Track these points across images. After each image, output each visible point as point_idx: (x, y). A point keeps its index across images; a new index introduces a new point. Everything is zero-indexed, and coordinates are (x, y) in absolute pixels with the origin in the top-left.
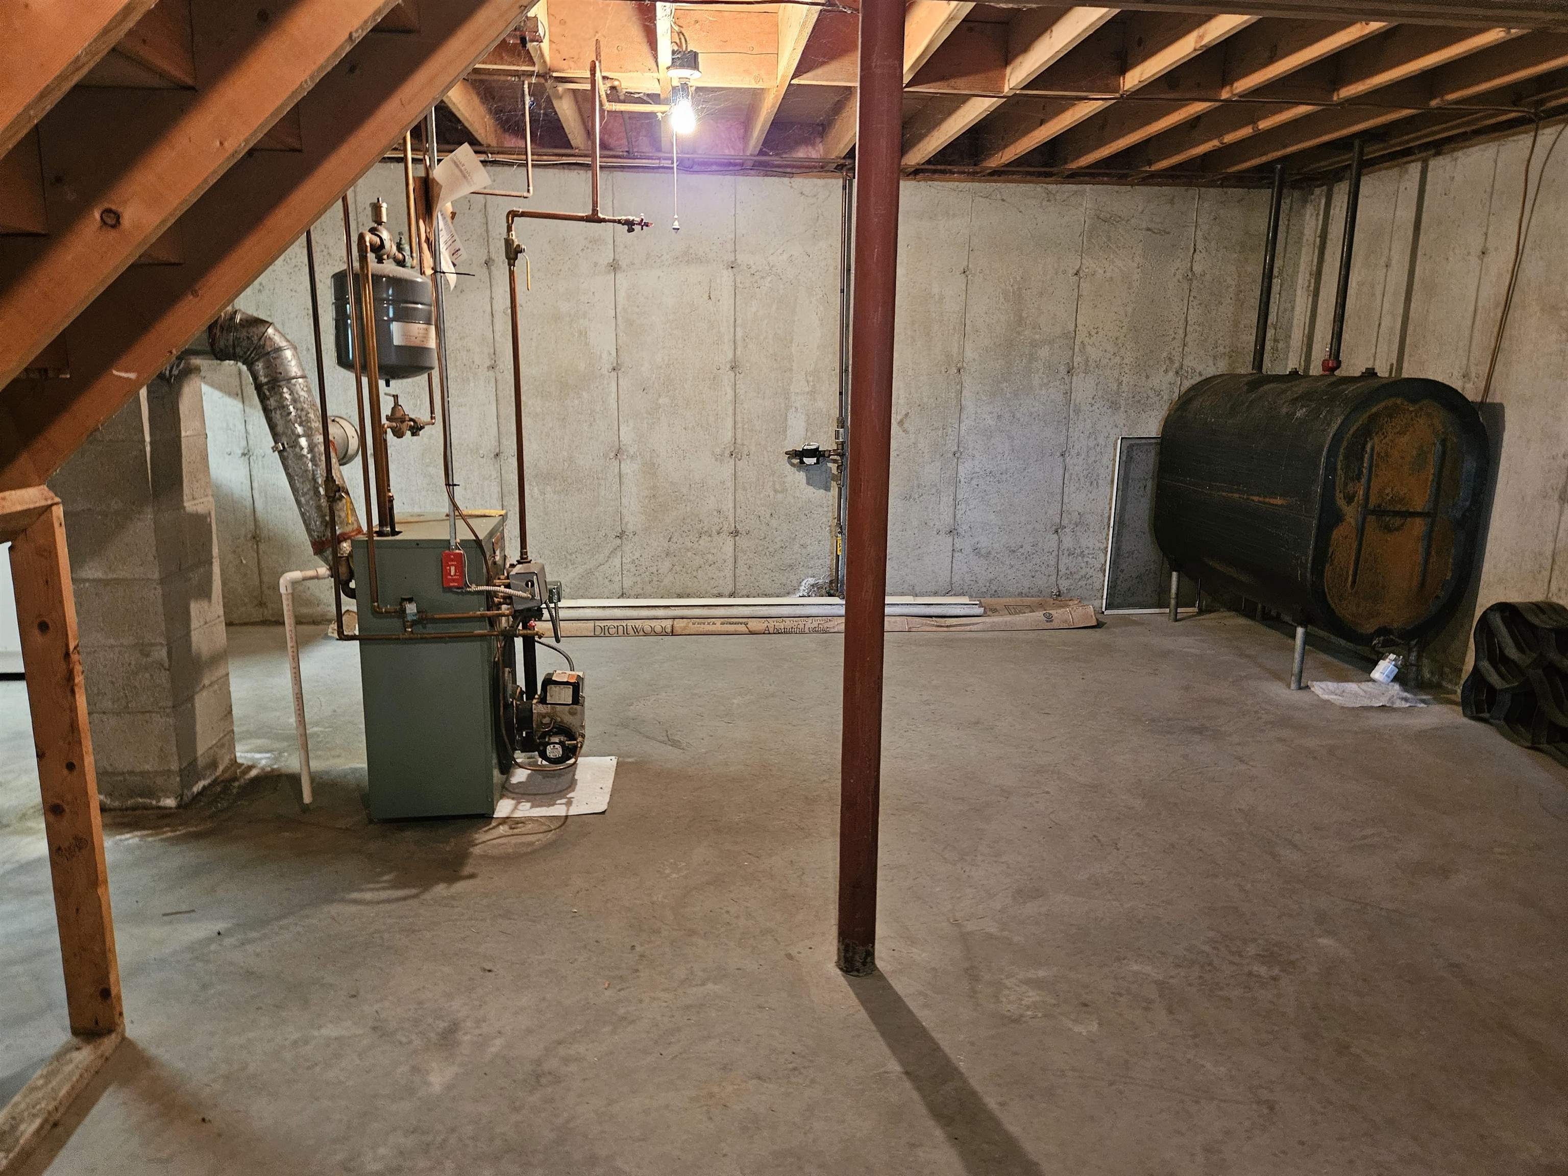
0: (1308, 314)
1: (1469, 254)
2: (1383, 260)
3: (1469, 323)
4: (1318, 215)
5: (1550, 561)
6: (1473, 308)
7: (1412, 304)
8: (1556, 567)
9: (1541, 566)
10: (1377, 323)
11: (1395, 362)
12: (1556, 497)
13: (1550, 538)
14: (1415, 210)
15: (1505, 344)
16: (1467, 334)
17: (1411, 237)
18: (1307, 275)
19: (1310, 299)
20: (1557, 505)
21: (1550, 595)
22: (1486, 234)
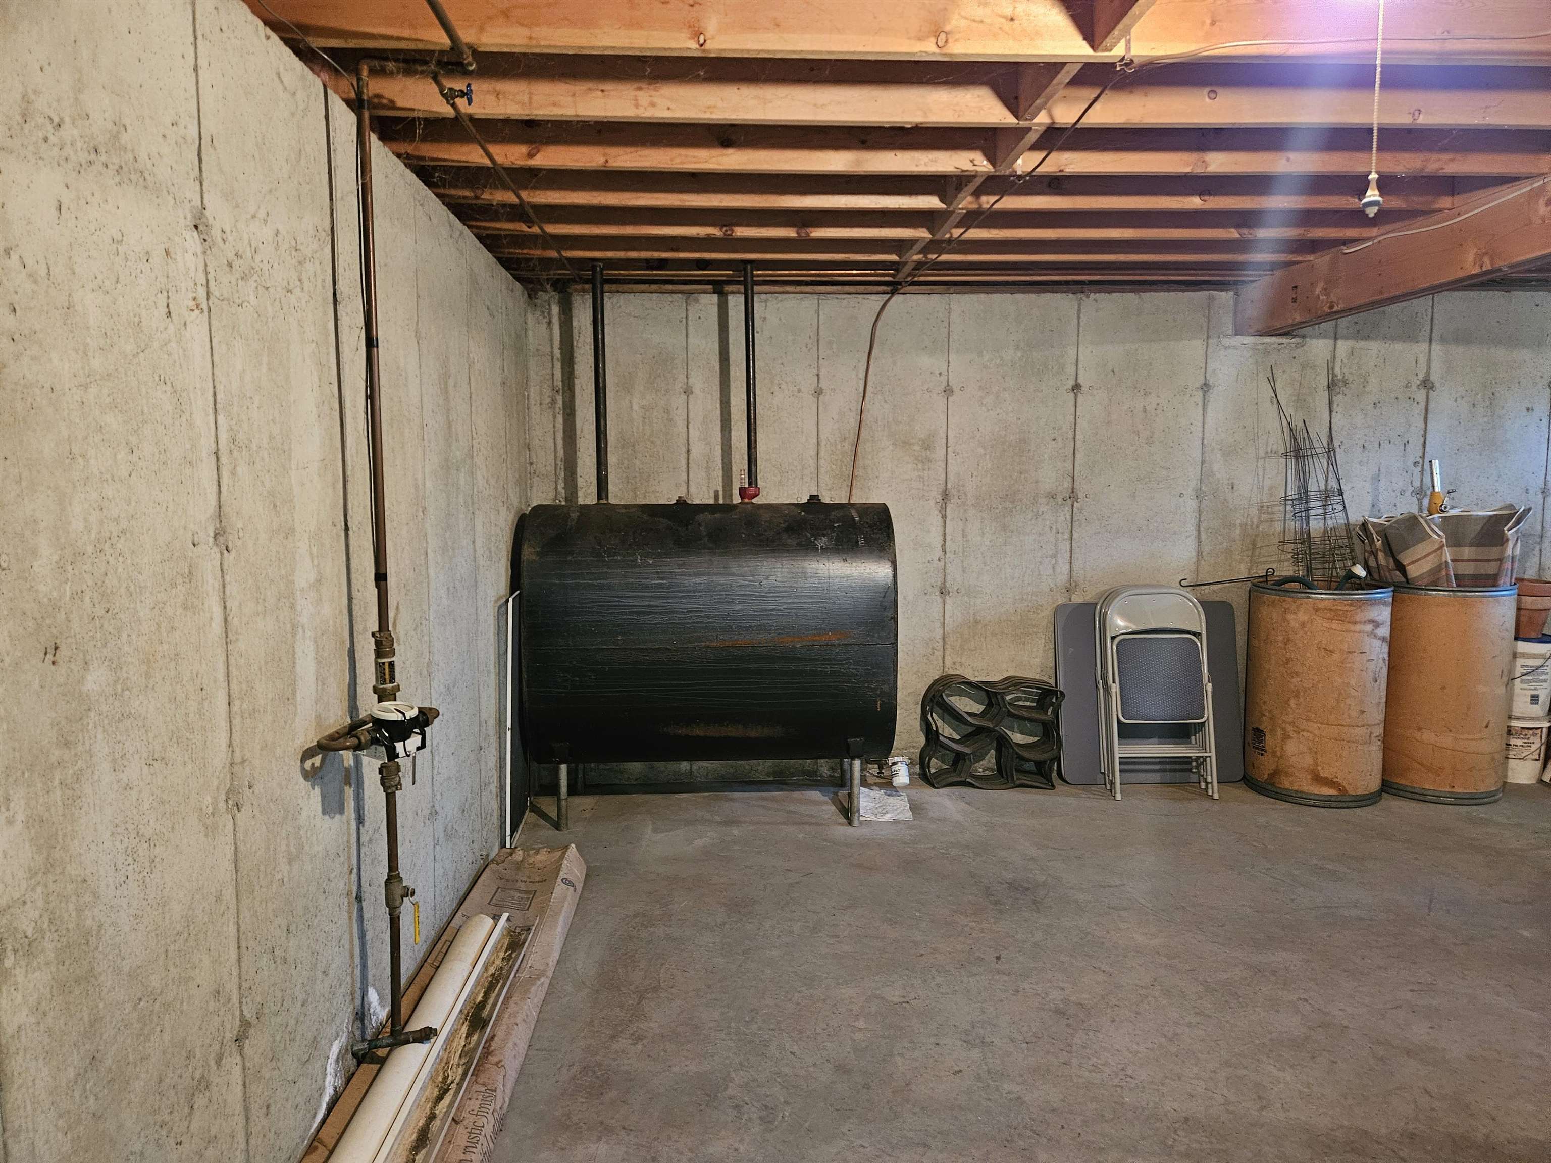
0: (560, 436)
1: (799, 391)
2: (679, 386)
3: (813, 453)
4: (550, 323)
5: (941, 643)
6: (815, 441)
7: (733, 433)
8: (947, 646)
9: (933, 648)
10: (684, 450)
11: (720, 489)
12: (938, 593)
13: (938, 625)
14: (717, 339)
15: (859, 472)
16: (812, 463)
17: (717, 368)
18: (547, 392)
19: (560, 419)
20: (938, 598)
21: (946, 670)
22: (818, 375)
